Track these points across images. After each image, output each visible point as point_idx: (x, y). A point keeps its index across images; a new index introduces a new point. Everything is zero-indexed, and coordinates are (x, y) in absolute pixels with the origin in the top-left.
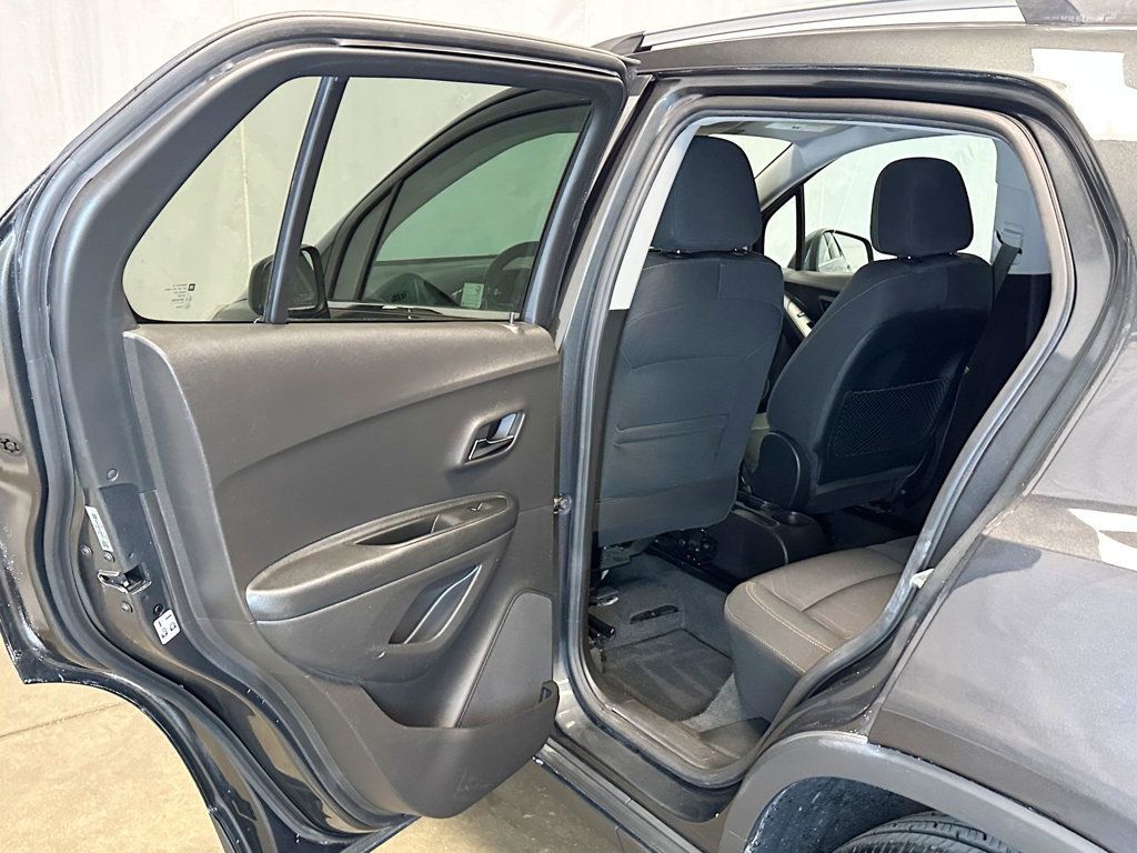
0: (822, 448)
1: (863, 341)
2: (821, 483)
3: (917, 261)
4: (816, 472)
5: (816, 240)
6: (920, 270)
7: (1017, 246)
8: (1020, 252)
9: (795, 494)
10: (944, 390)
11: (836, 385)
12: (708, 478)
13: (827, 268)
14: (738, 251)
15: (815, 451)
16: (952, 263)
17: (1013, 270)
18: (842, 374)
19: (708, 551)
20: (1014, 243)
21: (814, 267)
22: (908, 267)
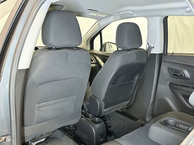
0: (104, 100)
1: (114, 72)
2: (105, 109)
3: (128, 50)
4: (103, 106)
5: (105, 44)
6: (129, 53)
7: (153, 46)
8: (154, 48)
9: (98, 112)
10: (135, 82)
11: (107, 84)
12: (72, 112)
13: (108, 51)
14: (75, 47)
15: (103, 101)
16: (137, 51)
17: (152, 52)
18: (109, 81)
19: (74, 129)
20: (152, 45)
21: (105, 51)
22: (125, 52)
